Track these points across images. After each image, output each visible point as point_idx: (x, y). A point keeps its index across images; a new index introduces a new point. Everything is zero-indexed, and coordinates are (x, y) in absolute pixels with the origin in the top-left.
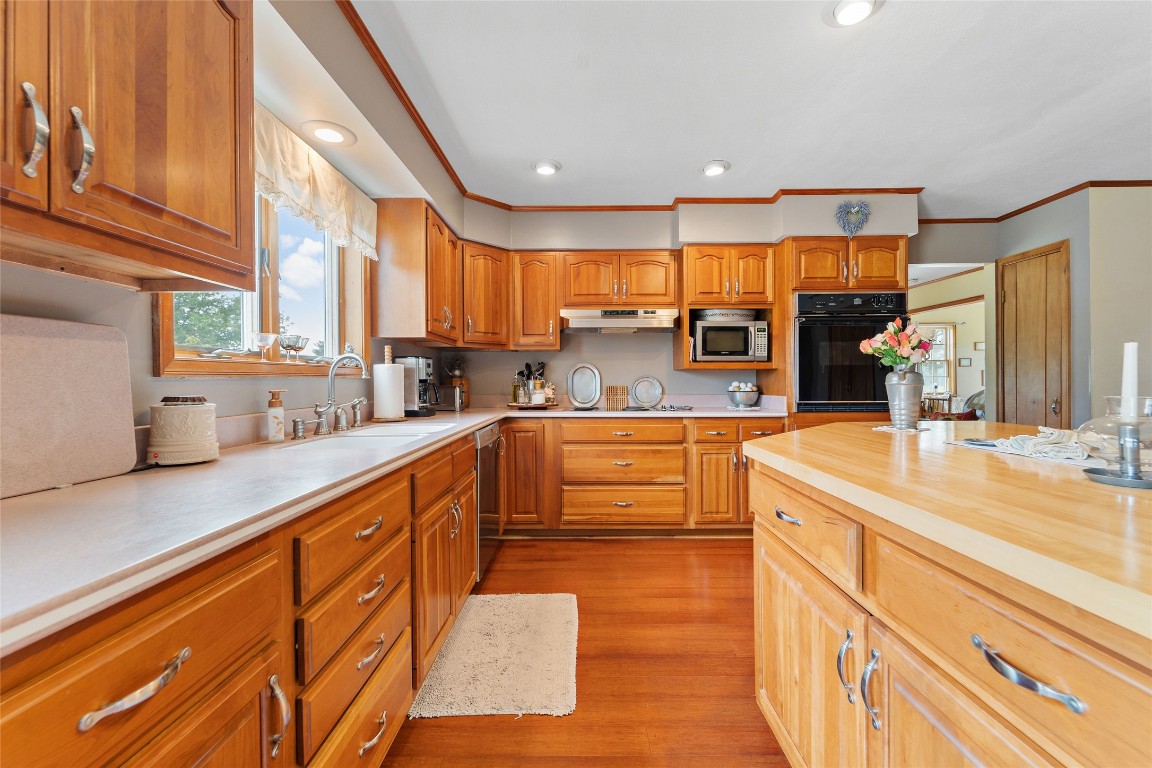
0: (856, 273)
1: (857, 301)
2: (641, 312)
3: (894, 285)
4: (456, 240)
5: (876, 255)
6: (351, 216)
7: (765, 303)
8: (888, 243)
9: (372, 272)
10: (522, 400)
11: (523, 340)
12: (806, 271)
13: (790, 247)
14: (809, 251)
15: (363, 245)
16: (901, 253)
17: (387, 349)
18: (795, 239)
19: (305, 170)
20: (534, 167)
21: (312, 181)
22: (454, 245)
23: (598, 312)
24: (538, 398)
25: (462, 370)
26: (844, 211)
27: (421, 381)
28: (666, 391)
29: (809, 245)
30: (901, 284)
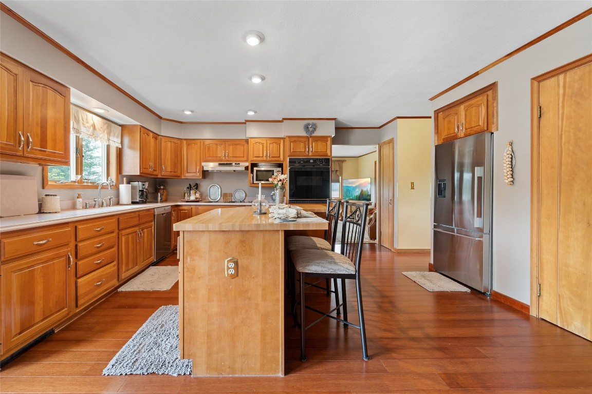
0: (312, 151)
1: (312, 161)
2: (234, 164)
3: (327, 156)
4: (156, 136)
5: (319, 143)
6: (109, 134)
7: (280, 161)
8: (324, 139)
9: (120, 153)
10: (186, 198)
11: (187, 175)
12: (293, 149)
13: (287, 140)
14: (295, 141)
15: (115, 143)
16: (329, 142)
17: (125, 179)
18: (289, 137)
19: (91, 123)
20: (183, 111)
21: (94, 126)
22: (156, 139)
23: (217, 164)
24: (192, 198)
25: (164, 186)
26: (306, 127)
27: (140, 191)
28: (248, 195)
29: (294, 139)
30: (329, 154)
